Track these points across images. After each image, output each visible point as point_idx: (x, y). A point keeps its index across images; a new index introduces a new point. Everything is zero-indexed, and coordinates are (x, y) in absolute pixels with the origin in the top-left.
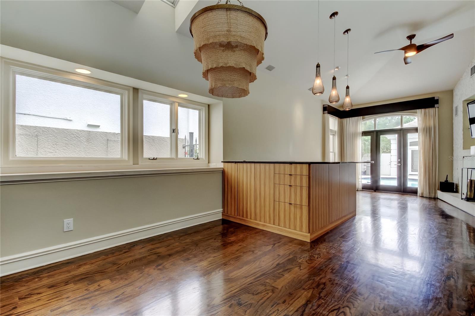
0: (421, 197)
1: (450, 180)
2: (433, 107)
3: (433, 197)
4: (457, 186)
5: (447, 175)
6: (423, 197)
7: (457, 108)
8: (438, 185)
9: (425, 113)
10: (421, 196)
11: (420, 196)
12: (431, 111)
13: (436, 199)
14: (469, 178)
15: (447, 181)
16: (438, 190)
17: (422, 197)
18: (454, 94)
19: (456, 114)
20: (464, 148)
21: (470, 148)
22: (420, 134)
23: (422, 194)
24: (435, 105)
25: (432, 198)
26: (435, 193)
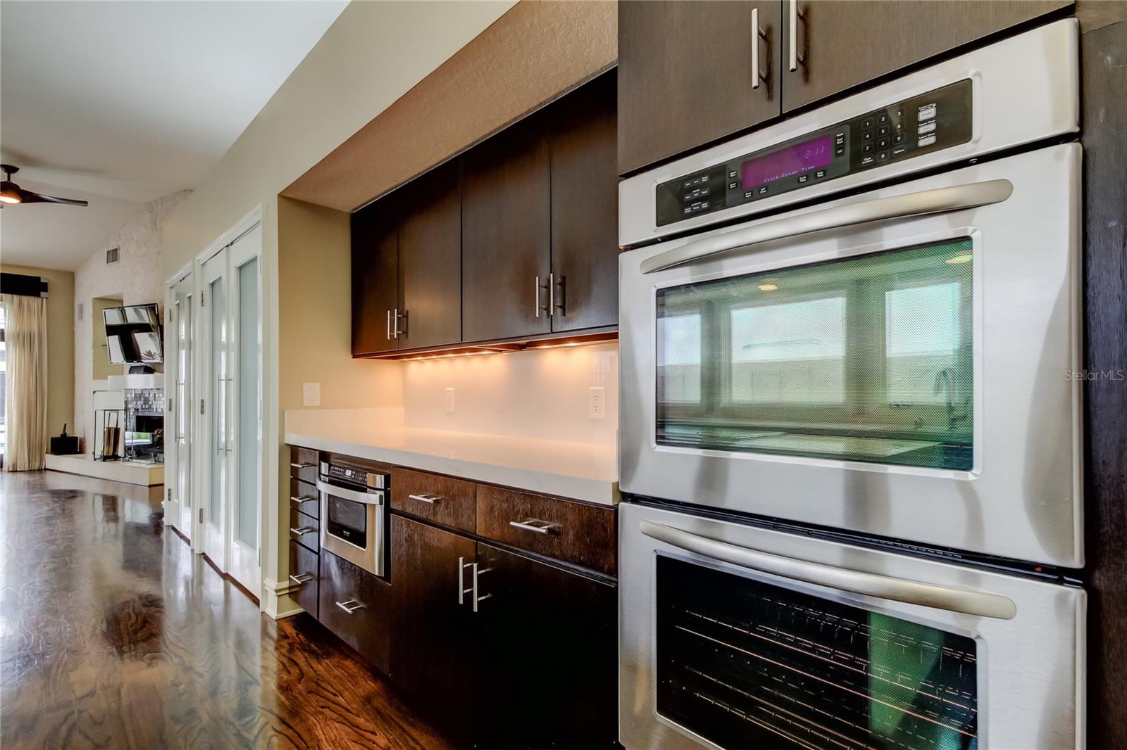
0: (11, 474)
1: (69, 434)
2: (38, 295)
3: (36, 469)
4: (83, 441)
5: (65, 425)
6: (16, 471)
7: (81, 307)
8: (47, 444)
9: (20, 304)
10: (11, 470)
11: (9, 471)
12: (32, 302)
13: (42, 470)
14: (106, 426)
15: (64, 435)
16: (47, 453)
17: (13, 471)
18: (77, 281)
19: (81, 317)
20: (95, 377)
21: (107, 379)
22: (11, 344)
23: (14, 465)
24: (42, 293)
25: (34, 470)
26: (41, 460)
